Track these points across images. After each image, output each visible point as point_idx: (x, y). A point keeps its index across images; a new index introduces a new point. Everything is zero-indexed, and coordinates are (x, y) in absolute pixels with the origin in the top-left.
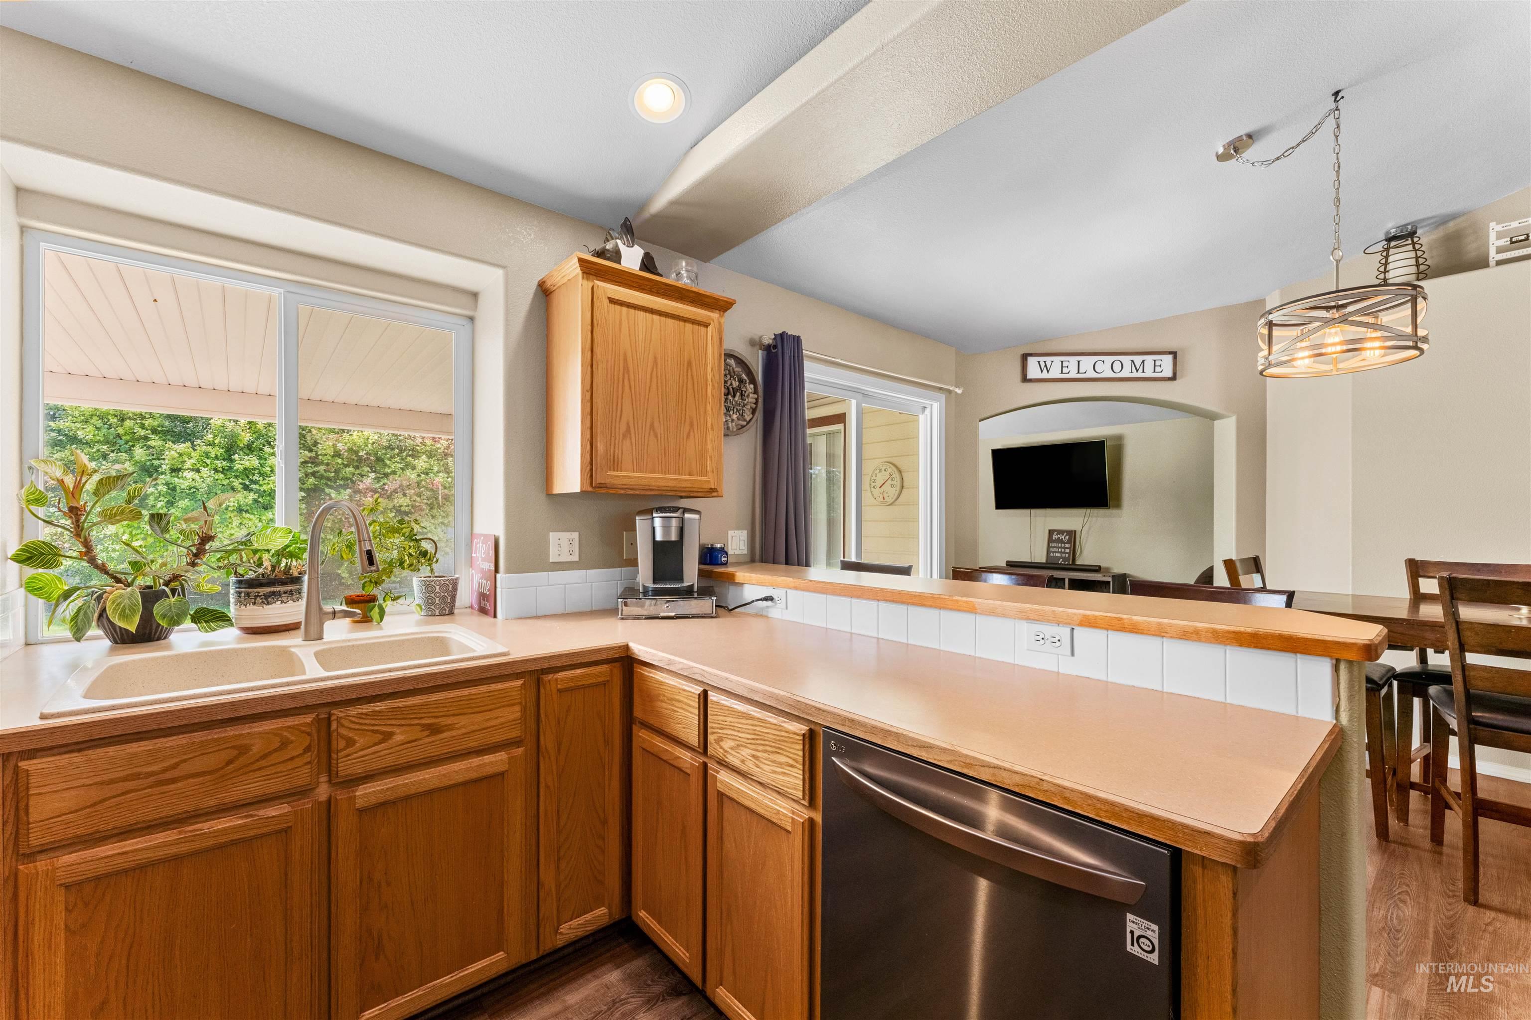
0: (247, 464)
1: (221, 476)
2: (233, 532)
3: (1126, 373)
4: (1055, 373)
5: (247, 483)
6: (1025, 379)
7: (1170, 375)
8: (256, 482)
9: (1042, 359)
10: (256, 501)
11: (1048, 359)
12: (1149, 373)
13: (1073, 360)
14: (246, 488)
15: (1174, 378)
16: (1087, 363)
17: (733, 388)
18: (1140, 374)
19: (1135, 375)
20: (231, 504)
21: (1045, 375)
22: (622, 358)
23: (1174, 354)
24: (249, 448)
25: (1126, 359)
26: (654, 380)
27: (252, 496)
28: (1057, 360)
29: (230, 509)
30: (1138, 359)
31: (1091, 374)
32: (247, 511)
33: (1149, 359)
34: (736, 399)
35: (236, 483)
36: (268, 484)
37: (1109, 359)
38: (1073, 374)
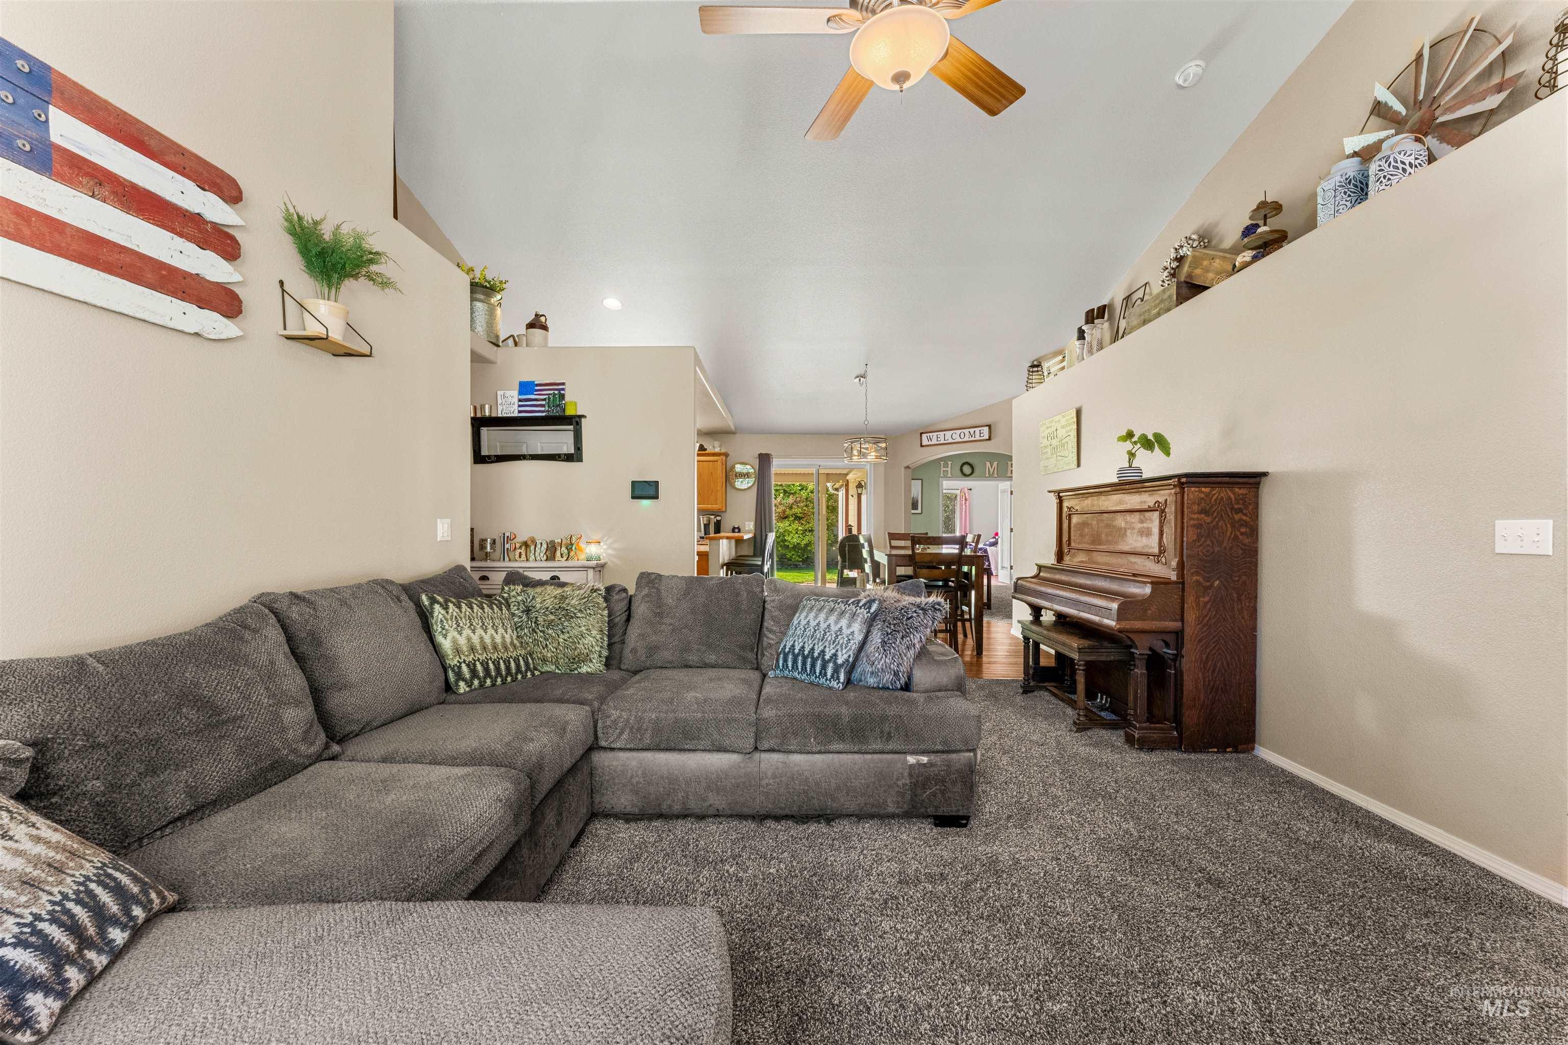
3: (966, 439)
4: (934, 442)
6: (922, 446)
7: (987, 438)
9: (928, 435)
11: (931, 434)
12: (978, 438)
13: (942, 433)
15: (990, 439)
16: (948, 434)
18: (973, 439)
19: (971, 439)
21: (930, 443)
23: (989, 426)
25: (966, 431)
28: (935, 434)
30: (972, 430)
31: (951, 441)
33: (977, 430)
37: (958, 432)
38: (942, 441)
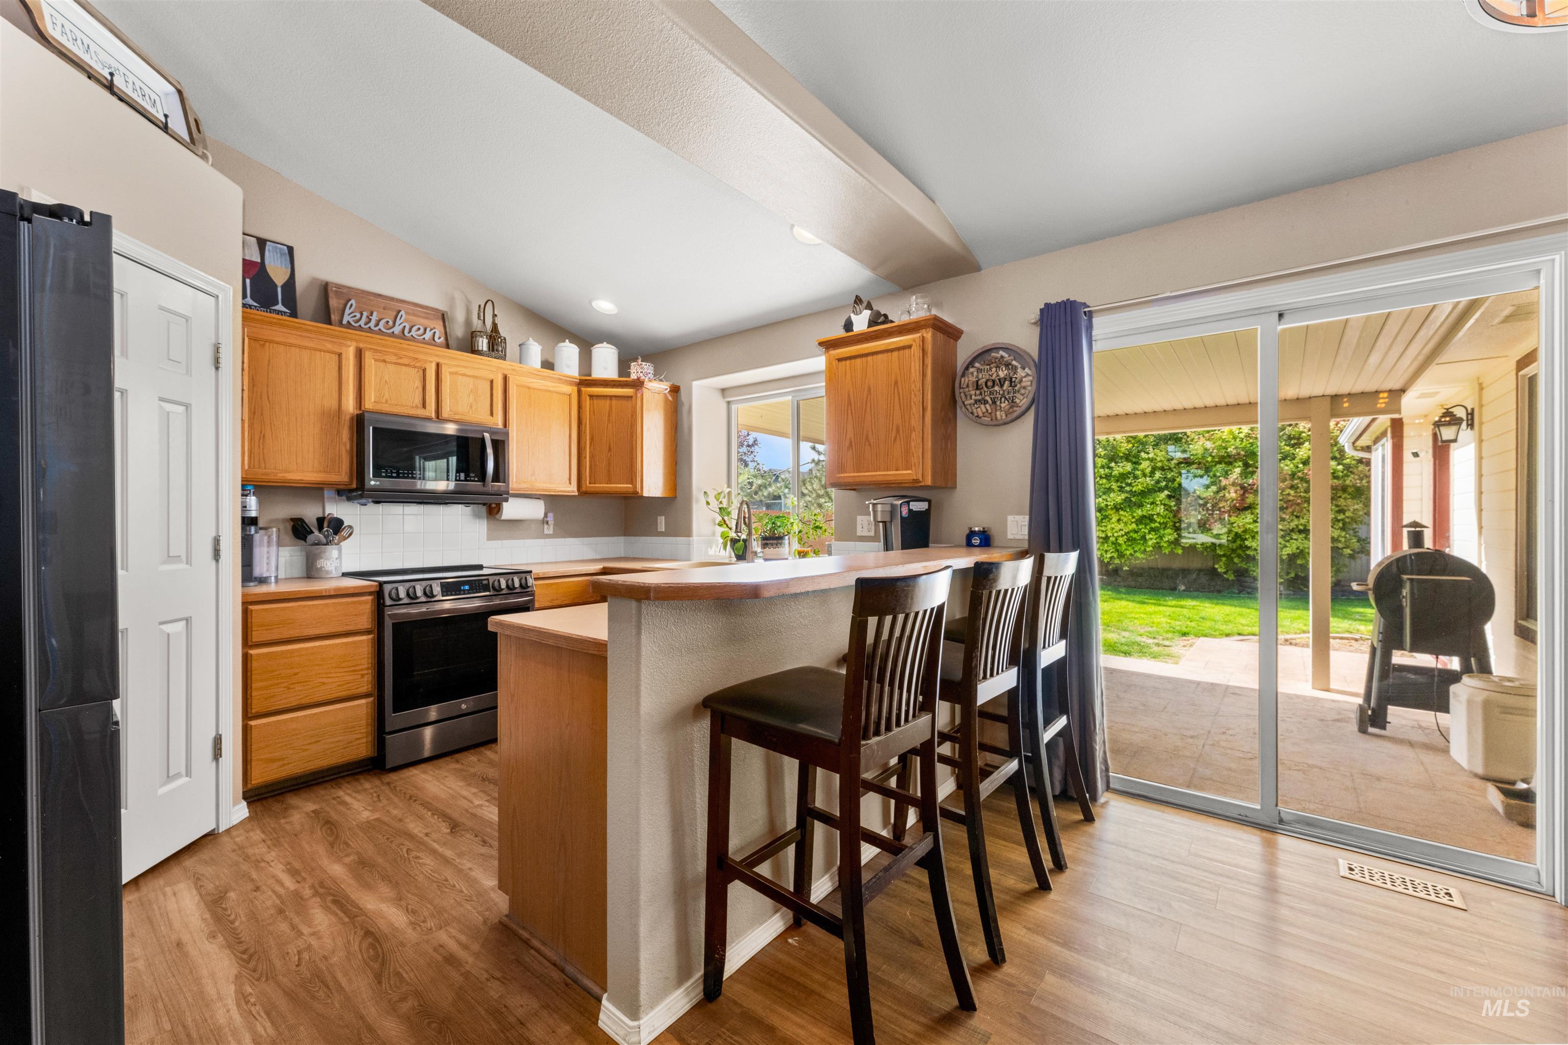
0: (1121, 470)
1: (1104, 481)
2: (1113, 526)
5: (1124, 485)
8: (1130, 485)
10: (1126, 500)
14: (1121, 489)
17: (999, 380)
20: (1109, 503)
22: (846, 396)
24: (1127, 457)
26: (869, 403)
27: (1123, 496)
29: (1109, 507)
32: (1122, 509)
34: (1005, 388)
35: (1114, 486)
36: (1137, 485)
